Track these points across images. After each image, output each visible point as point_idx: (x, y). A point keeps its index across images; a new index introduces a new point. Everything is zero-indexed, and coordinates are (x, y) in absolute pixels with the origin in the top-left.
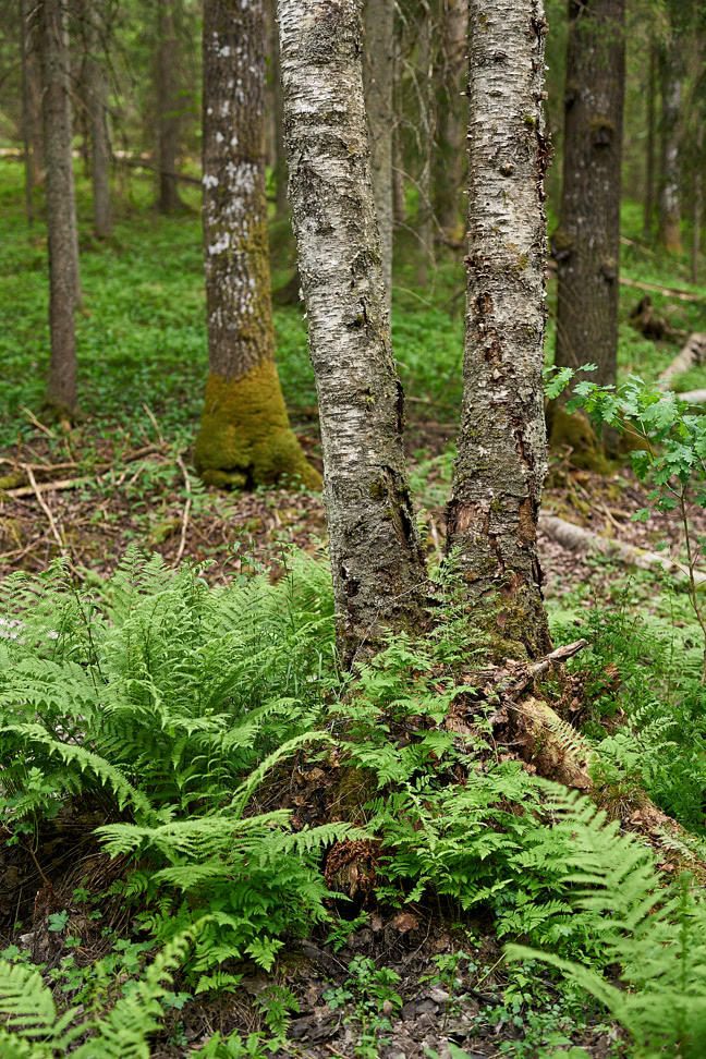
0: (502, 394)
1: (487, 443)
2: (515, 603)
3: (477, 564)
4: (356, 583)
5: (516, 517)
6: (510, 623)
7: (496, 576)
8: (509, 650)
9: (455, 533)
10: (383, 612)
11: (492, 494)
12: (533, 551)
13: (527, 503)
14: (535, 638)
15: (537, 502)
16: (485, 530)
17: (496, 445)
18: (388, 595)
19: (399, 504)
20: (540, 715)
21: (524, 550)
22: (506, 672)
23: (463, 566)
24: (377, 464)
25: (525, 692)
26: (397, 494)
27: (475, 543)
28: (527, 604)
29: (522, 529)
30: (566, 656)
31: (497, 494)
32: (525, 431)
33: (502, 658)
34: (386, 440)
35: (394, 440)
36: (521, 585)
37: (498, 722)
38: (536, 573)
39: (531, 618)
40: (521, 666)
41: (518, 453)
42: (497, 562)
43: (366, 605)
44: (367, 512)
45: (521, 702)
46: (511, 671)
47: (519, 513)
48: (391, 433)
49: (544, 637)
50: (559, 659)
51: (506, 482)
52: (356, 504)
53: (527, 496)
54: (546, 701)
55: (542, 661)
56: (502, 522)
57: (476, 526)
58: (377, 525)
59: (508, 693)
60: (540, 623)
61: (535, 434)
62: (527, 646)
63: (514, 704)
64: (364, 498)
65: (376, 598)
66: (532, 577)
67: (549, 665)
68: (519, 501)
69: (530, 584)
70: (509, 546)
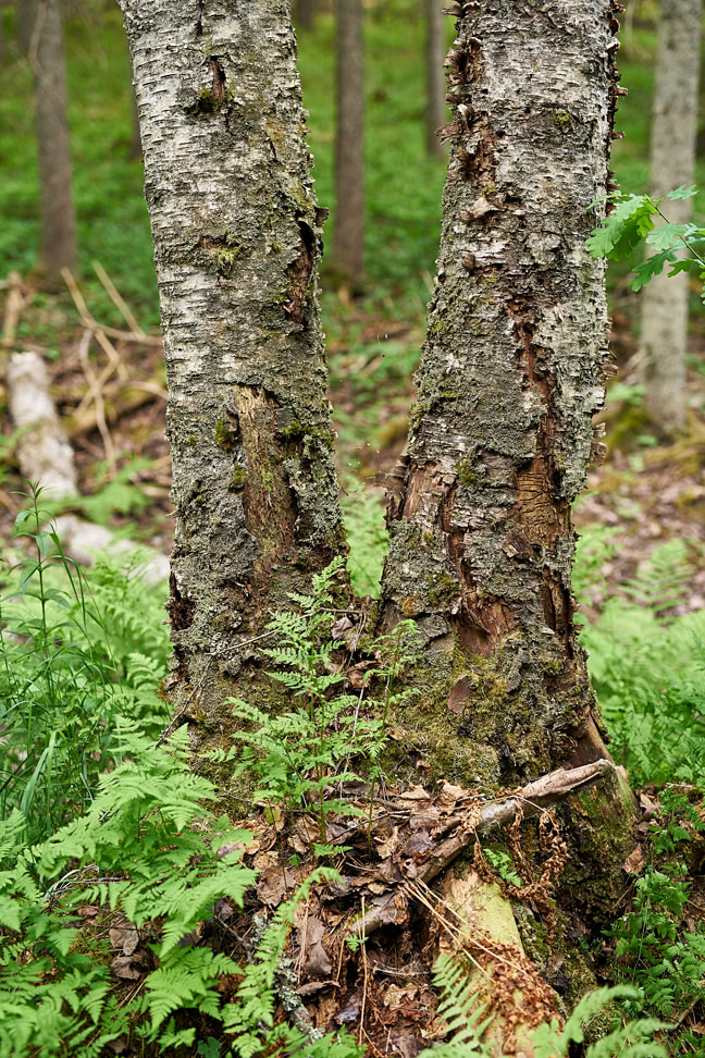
0: (493, 248)
1: (459, 346)
2: (493, 666)
3: (424, 584)
4: (190, 603)
5: (505, 497)
6: (474, 706)
7: (454, 612)
8: (459, 764)
9: (399, 518)
10: (223, 666)
11: (461, 447)
12: (548, 564)
13: (538, 469)
14: (531, 737)
15: (556, 467)
16: (440, 520)
17: (475, 351)
18: (239, 633)
19: (283, 460)
20: (473, 919)
21: (521, 561)
22: (433, 812)
23: (403, 586)
24: (239, 379)
25: (461, 859)
26: (279, 439)
27: (424, 544)
28: (516, 671)
29: (520, 520)
30: (557, 794)
31: (470, 449)
32: (539, 324)
33: (442, 777)
34: (263, 334)
35: (284, 335)
36: (510, 631)
37: (385, 921)
38: (557, 606)
39: (522, 699)
40: (468, 802)
41: (519, 367)
42: (457, 583)
43: (198, 647)
44: (208, 474)
45: (453, 880)
46: (446, 809)
47: (514, 489)
48: (278, 322)
49: (570, 730)
50: (541, 798)
51: (489, 426)
52: (194, 456)
53: (531, 455)
54: (500, 885)
55: (504, 799)
56: (476, 505)
57: (426, 509)
58: (222, 498)
59: (419, 860)
60: (560, 703)
61: (565, 329)
62: (503, 757)
63: (426, 887)
64: (206, 445)
65: (214, 638)
66: (542, 616)
67: (517, 810)
68: (514, 465)
69: (533, 629)
70: (487, 553)
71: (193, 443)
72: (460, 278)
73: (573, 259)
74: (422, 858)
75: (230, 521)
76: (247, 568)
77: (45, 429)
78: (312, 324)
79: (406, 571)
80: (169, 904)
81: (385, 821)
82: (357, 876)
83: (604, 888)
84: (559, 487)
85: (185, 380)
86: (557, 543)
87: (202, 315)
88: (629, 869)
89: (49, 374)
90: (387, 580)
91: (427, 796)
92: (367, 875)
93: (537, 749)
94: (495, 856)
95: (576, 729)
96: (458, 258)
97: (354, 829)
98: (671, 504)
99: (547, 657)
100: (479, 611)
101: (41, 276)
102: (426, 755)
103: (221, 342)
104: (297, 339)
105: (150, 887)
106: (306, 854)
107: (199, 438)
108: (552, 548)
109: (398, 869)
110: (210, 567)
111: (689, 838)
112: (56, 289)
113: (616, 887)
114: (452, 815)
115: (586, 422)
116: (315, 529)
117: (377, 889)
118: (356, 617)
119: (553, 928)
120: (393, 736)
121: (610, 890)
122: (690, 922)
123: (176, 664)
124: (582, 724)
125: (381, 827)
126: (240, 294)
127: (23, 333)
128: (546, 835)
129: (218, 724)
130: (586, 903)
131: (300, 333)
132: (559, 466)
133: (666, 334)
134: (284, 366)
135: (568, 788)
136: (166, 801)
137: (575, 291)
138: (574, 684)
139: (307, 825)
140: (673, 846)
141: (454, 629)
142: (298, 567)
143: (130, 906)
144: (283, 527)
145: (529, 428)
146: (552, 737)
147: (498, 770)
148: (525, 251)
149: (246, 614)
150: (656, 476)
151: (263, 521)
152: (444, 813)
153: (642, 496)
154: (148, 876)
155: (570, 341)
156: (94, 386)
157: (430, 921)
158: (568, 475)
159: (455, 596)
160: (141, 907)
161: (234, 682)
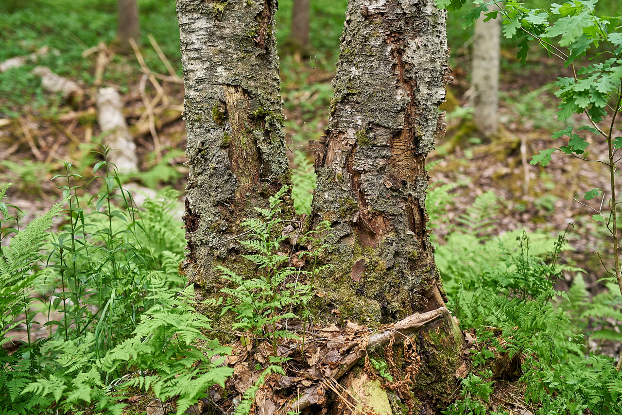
0: (379, 3)
1: (359, 62)
2: (378, 253)
3: (337, 205)
4: (197, 216)
5: (385, 152)
6: (366, 277)
7: (355, 221)
8: (357, 311)
9: (322, 166)
10: (217, 253)
11: (360, 122)
12: (411, 193)
13: (405, 136)
14: (400, 296)
15: (416, 135)
16: (346, 166)
17: (368, 65)
18: (226, 233)
19: (253, 130)
20: (364, 401)
21: (395, 191)
22: (341, 339)
23: (324, 206)
24: (227, 82)
25: (357, 366)
26: (251, 118)
27: (337, 180)
28: (391, 256)
29: (394, 166)
30: (414, 327)
31: (365, 123)
32: (406, 49)
33: (347, 318)
34: (242, 55)
35: (254, 56)
36: (388, 232)
37: (312, 402)
38: (416, 218)
39: (394, 273)
40: (362, 332)
41: (394, 75)
42: (357, 203)
43: (202, 242)
44: (208, 138)
45: (352, 378)
46: (348, 337)
47: (391, 147)
48: (250, 48)
49: (424, 293)
50: (405, 330)
51: (376, 110)
52: (200, 127)
53: (401, 127)
54: (380, 381)
55: (383, 330)
56: (368, 157)
57: (339, 160)
58: (216, 153)
59: (332, 367)
60: (417, 277)
61: (422, 53)
62: (384, 307)
63: (336, 382)
64: (207, 121)
65: (211, 236)
66: (407, 224)
67: (391, 337)
68: (391, 133)
69: (402, 232)
70: (374, 186)
71: (199, 120)
72: (359, 22)
73: (426, 10)
74: (334, 365)
75: (221, 166)
76: (231, 194)
77: (119, 132)
78: (271, 50)
79: (326, 197)
80: (181, 389)
81: (312, 344)
82: (295, 376)
83: (444, 387)
84: (418, 147)
85: (194, 82)
86: (416, 180)
87: (205, 43)
88: (458, 375)
89: (121, 100)
90: (315, 203)
91: (338, 329)
92: (301, 376)
93: (404, 303)
94: (377, 363)
95: (427, 292)
96: (358, 10)
97: (293, 349)
98: (489, 178)
99: (410, 249)
100: (370, 220)
101: (118, 45)
102: (338, 306)
103: (216, 60)
104: (262, 59)
105: (170, 379)
106: (265, 363)
107: (203, 117)
108: (413, 184)
109: (320, 372)
110: (209, 195)
111: (494, 357)
112: (126, 52)
113: (451, 387)
114: (352, 340)
115: (434, 109)
116: (272, 172)
117: (307, 383)
118: (297, 225)
119: (412, 408)
120: (318, 295)
121: (447, 389)
122: (494, 407)
123: (189, 252)
124: (431, 289)
125: (310, 348)
126: (227, 31)
127: (107, 78)
128: (408, 352)
129: (213, 287)
130: (433, 396)
131: (264, 55)
132: (417, 134)
133: (487, 78)
134: (254, 75)
135: (421, 324)
136: (180, 328)
137: (428, 30)
138: (426, 265)
139: (266, 347)
140: (484, 361)
141: (355, 231)
142: (262, 194)
143: (157, 389)
144: (253, 171)
145: (400, 111)
146: (413, 297)
147: (380, 314)
148: (398, 5)
149: (230, 222)
150: (480, 161)
151: (241, 167)
152: (348, 339)
153: (472, 173)
154: (169, 373)
155: (424, 60)
156: (149, 108)
157: (338, 403)
158: (423, 140)
159: (355, 211)
160: (164, 391)
161: (223, 263)
